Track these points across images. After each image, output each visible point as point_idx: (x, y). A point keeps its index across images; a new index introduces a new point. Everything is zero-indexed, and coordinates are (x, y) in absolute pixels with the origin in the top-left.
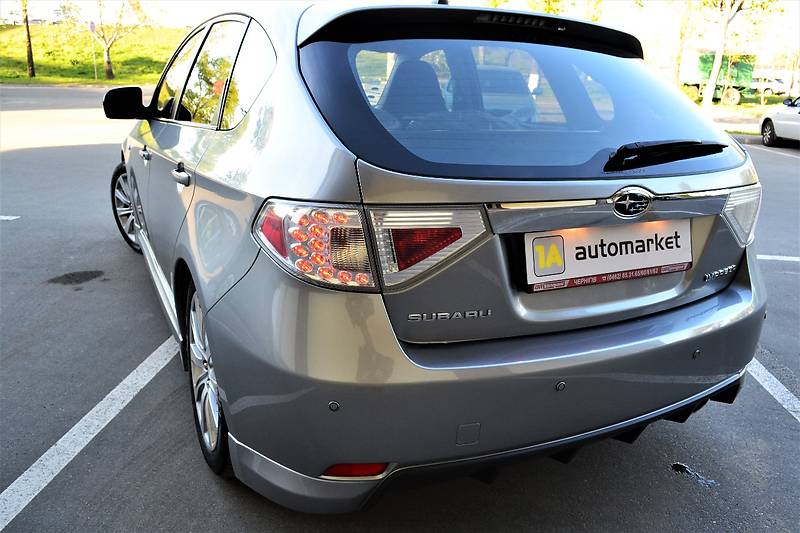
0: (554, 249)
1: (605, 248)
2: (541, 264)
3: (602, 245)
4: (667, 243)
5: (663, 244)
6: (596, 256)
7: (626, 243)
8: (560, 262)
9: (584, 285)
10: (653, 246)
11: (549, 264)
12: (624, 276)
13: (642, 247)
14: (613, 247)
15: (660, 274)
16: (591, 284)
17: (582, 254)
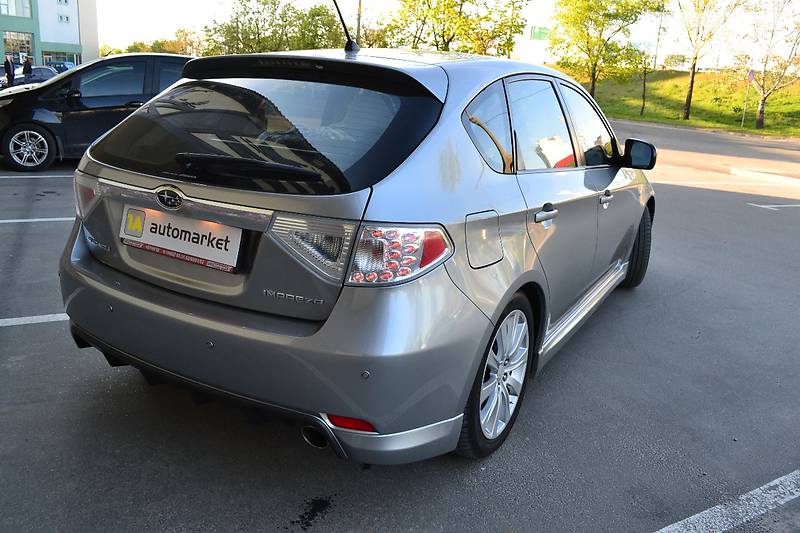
0: (138, 219)
1: (171, 231)
2: (129, 227)
3: (169, 227)
4: (217, 243)
5: (214, 242)
6: (163, 234)
7: (186, 232)
8: (140, 230)
9: (150, 251)
10: (205, 242)
11: (134, 228)
12: (178, 256)
13: (197, 239)
14: (176, 232)
15: (204, 265)
16: (155, 252)
17: (154, 229)
